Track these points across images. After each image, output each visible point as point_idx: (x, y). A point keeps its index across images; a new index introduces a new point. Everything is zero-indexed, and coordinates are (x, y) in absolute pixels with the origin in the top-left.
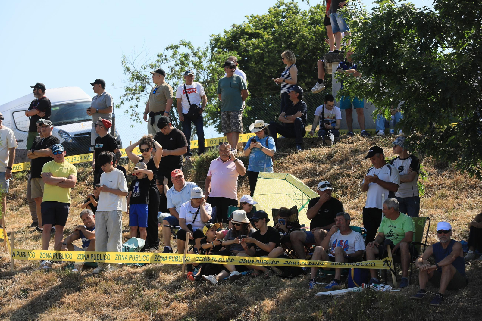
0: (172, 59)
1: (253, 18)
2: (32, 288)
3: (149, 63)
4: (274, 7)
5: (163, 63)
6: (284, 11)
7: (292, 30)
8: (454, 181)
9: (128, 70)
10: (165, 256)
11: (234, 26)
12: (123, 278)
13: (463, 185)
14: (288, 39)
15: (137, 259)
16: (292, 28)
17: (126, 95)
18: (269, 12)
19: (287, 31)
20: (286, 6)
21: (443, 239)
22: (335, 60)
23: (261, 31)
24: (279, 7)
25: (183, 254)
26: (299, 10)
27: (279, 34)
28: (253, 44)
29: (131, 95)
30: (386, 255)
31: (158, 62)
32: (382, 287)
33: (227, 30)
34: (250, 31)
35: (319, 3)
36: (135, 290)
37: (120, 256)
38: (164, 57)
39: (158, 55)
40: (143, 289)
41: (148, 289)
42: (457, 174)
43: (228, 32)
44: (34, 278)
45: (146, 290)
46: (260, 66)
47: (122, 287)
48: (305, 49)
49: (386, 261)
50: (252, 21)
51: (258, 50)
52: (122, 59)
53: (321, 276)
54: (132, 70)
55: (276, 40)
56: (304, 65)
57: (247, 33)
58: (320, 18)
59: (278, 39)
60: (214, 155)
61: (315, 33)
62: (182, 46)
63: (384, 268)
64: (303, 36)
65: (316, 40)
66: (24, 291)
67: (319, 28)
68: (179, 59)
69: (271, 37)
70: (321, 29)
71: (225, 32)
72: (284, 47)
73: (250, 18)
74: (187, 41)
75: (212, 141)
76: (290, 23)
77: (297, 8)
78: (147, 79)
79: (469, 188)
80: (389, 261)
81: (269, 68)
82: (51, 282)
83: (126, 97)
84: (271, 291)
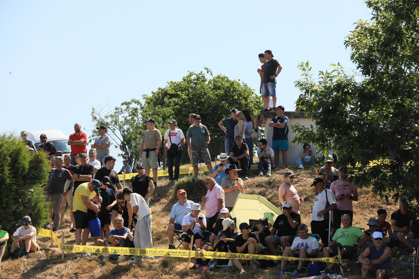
0: (126, 112)
1: (172, 84)
2: (80, 272)
3: (110, 114)
4: (187, 76)
5: (120, 114)
6: (195, 80)
7: (202, 92)
8: (360, 202)
9: (95, 118)
10: (175, 252)
11: (159, 89)
12: (145, 266)
13: (366, 205)
14: (199, 99)
15: (155, 253)
16: (201, 91)
17: (93, 136)
18: (183, 80)
19: (198, 93)
20: (197, 76)
21: (378, 244)
22: (269, 116)
23: (179, 93)
24: (190, 76)
25: (189, 251)
26: (205, 79)
27: (192, 95)
28: (174, 102)
29: (96, 136)
30: (337, 254)
31: (116, 113)
32: (335, 276)
33: (154, 92)
34: (171, 93)
35: (219, 75)
36: (155, 275)
37: (142, 251)
38: (120, 110)
39: (116, 109)
40: (162, 275)
41: (165, 274)
42: (361, 197)
43: (155, 93)
44: (81, 265)
45: (163, 275)
46: (178, 117)
47: (146, 272)
48: (210, 106)
49: (337, 258)
50: (172, 86)
51: (178, 106)
52: (92, 110)
53: (288, 268)
54: (98, 118)
55: (190, 99)
56: (209, 117)
57: (168, 94)
58: (221, 85)
59: (191, 99)
60: (188, 180)
61: (217, 95)
62: (133, 103)
63: (335, 262)
64: (209, 97)
65: (218, 100)
66: (75, 274)
67: (220, 92)
68: (131, 112)
69: (187, 97)
70: (221, 92)
71: (153, 93)
72: (196, 104)
73: (170, 84)
74: (137, 99)
75: (182, 171)
76: (200, 88)
77: (204, 78)
78: (109, 125)
79: (370, 207)
80: (339, 258)
81: (185, 119)
82: (94, 268)
83: (93, 137)
84: (255, 277)
